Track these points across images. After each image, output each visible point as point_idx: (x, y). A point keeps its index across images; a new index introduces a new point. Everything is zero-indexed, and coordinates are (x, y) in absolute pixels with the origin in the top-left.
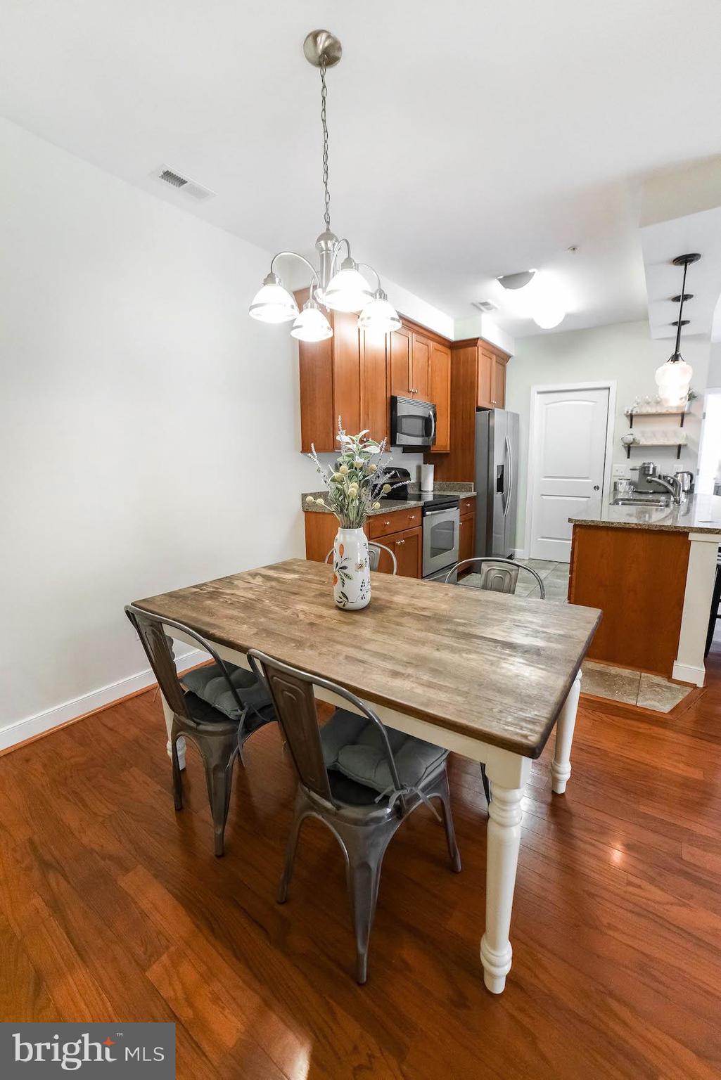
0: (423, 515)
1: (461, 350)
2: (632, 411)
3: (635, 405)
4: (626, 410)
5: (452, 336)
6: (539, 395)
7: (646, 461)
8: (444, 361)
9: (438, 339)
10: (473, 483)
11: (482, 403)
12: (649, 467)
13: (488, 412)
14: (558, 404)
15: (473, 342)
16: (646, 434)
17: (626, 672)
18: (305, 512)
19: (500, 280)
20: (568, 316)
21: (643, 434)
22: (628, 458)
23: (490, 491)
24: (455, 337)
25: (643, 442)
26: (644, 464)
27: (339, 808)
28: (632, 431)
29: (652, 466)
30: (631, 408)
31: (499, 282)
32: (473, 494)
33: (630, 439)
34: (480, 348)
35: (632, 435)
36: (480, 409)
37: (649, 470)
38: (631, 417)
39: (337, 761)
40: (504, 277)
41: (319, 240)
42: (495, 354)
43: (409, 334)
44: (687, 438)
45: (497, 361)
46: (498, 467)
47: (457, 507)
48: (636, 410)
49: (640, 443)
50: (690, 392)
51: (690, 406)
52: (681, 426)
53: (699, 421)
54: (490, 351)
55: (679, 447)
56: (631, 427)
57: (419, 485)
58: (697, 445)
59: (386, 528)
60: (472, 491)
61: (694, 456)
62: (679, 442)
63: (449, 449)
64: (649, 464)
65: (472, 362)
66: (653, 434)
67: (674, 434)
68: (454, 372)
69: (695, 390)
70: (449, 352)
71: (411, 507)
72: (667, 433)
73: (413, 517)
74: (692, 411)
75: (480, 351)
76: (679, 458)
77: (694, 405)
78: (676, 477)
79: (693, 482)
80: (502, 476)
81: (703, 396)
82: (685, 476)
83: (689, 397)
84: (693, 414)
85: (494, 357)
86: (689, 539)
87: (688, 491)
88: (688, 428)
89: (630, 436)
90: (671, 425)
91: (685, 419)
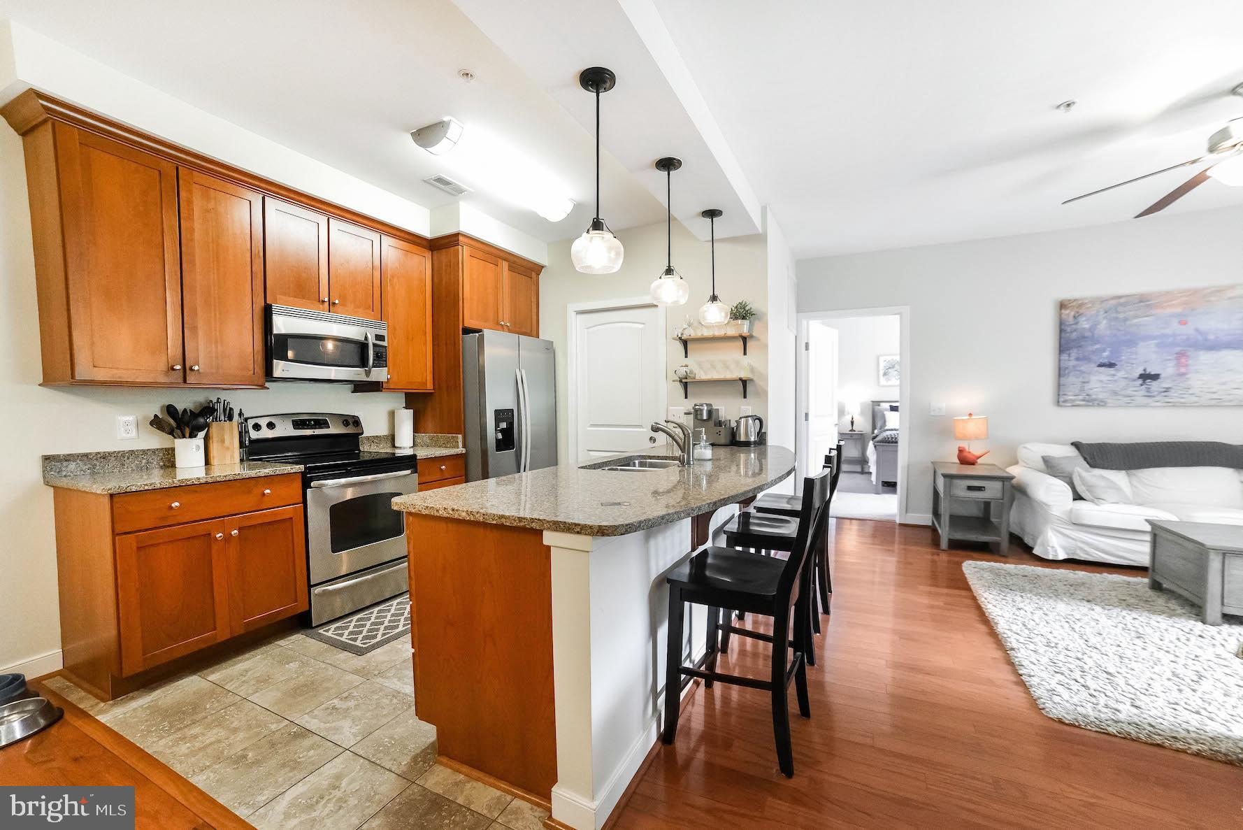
0: (306, 485)
1: (441, 249)
2: (682, 334)
3: (685, 326)
4: (676, 333)
6: (579, 316)
7: (700, 402)
8: (422, 267)
10: (460, 436)
11: (470, 323)
12: (702, 410)
13: (477, 334)
14: (600, 327)
15: (453, 239)
16: (707, 365)
19: (412, 134)
21: (700, 365)
22: (686, 397)
23: (484, 447)
25: (701, 375)
26: (696, 405)
28: (686, 361)
29: (706, 407)
30: (681, 330)
32: (461, 450)
33: (682, 371)
34: (465, 247)
35: (686, 366)
36: (467, 331)
37: (702, 414)
38: (685, 343)
42: (505, 260)
43: (323, 220)
44: (752, 370)
45: (511, 269)
46: (498, 413)
47: (408, 472)
48: (690, 333)
49: (697, 378)
50: (747, 308)
51: (750, 329)
52: (745, 353)
53: (766, 346)
54: (493, 254)
55: (744, 382)
56: (686, 357)
57: (392, 438)
58: (766, 379)
59: (173, 512)
60: (460, 444)
61: (763, 394)
62: (743, 375)
63: (430, 386)
64: (702, 405)
65: (454, 266)
66: (713, 367)
67: (737, 363)
68: (436, 280)
69: (754, 305)
70: (428, 254)
71: (262, 474)
72: (727, 363)
73: (268, 491)
74: (754, 334)
75: (464, 252)
76: (745, 397)
77: (757, 325)
78: (738, 422)
79: (763, 431)
80: (511, 425)
81: (765, 314)
82: (750, 421)
83: (741, 313)
84: (758, 340)
85: (505, 264)
86: (546, 542)
87: (755, 442)
88: (752, 359)
89: (685, 369)
90: (733, 353)
91: (748, 345)
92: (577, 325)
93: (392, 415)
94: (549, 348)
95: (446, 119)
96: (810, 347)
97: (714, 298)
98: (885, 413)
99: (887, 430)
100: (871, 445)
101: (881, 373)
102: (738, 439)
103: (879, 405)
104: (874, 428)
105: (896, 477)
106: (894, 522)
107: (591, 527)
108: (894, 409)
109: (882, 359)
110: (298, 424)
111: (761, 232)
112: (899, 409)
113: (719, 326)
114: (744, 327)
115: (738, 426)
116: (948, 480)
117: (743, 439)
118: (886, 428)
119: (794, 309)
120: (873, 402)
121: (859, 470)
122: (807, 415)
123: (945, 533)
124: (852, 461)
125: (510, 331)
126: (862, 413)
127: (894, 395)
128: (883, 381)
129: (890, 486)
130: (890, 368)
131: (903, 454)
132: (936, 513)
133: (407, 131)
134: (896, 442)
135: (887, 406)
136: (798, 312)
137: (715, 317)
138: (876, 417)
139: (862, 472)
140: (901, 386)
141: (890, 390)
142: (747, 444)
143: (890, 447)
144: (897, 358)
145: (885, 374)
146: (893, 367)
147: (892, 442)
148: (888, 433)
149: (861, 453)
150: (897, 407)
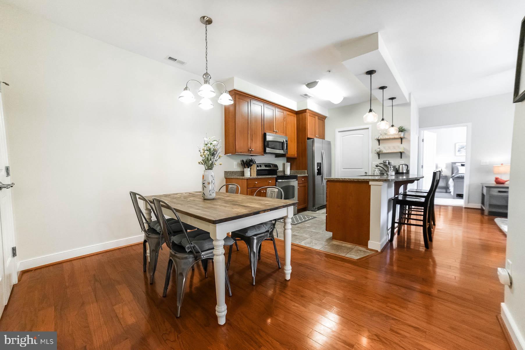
0: (276, 181)
1: (300, 114)
2: (378, 138)
3: (379, 135)
4: (376, 137)
5: (296, 109)
6: (340, 133)
7: (385, 160)
8: (293, 119)
9: (290, 110)
10: (306, 171)
11: (309, 136)
13: (312, 140)
14: (347, 136)
15: (304, 111)
16: (386, 148)
17: (349, 245)
18: (226, 178)
20: (345, 99)
21: (384, 148)
22: (379, 159)
23: (314, 174)
24: (297, 109)
25: (385, 151)
27: (175, 253)
28: (379, 147)
29: (387, 162)
30: (378, 137)
31: (306, 86)
32: (306, 175)
33: (378, 150)
34: (308, 113)
35: (379, 148)
36: (309, 139)
38: (379, 140)
39: (181, 241)
40: (308, 84)
41: (204, 75)
42: (317, 116)
43: (274, 108)
44: (404, 149)
45: (318, 119)
46: (318, 163)
47: (296, 180)
48: (381, 137)
49: (384, 152)
50: (403, 128)
51: (404, 135)
52: (401, 143)
53: (409, 141)
54: (315, 114)
55: (401, 153)
56: (379, 145)
57: (284, 171)
58: (409, 152)
59: (256, 184)
60: (306, 173)
61: (408, 157)
62: (401, 151)
63: (296, 156)
64: (386, 161)
65: (305, 119)
66: (389, 148)
67: (399, 147)
68: (298, 123)
69: (405, 127)
70: (295, 115)
71: (269, 177)
72: (395, 147)
73: (270, 182)
74: (405, 137)
75: (308, 114)
76: (401, 158)
77: (406, 134)
78: (399, 166)
79: (408, 169)
80: (320, 167)
81: (409, 130)
82: (404, 166)
83: (401, 130)
84: (406, 138)
85: (317, 117)
86: (370, 184)
87: (405, 173)
88: (405, 145)
89: (379, 149)
90: (397, 143)
91: (403, 140)
92: (338, 135)
93: (284, 164)
94: (329, 143)
95: (317, 81)
96: (424, 141)
97: (393, 126)
98: (458, 167)
99: (460, 174)
100: (451, 180)
101: (457, 150)
102: (399, 172)
103: (455, 164)
104: (452, 173)
105: (463, 191)
106: (462, 207)
107: (383, 180)
108: (463, 165)
109: (457, 145)
110: (266, 166)
111: (408, 102)
112: (465, 165)
113: (395, 134)
114: (402, 135)
115: (399, 168)
116: (488, 188)
117: (401, 171)
118: (459, 173)
119: (418, 127)
120: (452, 163)
121: (445, 191)
122: (422, 166)
123: (486, 209)
124: (442, 188)
125: (318, 138)
126: (447, 167)
127: (463, 160)
128: (458, 154)
129: (460, 196)
130: (461, 148)
131: (466, 182)
132: (483, 203)
133: (304, 84)
134: (463, 178)
135: (460, 164)
136: (419, 128)
137: (393, 132)
138: (453, 168)
139: (446, 192)
140: (466, 156)
141: (461, 158)
142: (402, 173)
143: (461, 180)
144: (465, 144)
145: (459, 151)
146: (463, 147)
147: (462, 178)
148: (460, 175)
149: (445, 184)
150: (464, 164)
